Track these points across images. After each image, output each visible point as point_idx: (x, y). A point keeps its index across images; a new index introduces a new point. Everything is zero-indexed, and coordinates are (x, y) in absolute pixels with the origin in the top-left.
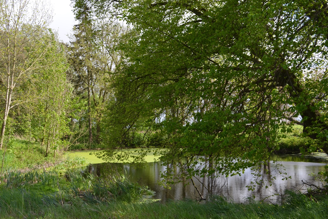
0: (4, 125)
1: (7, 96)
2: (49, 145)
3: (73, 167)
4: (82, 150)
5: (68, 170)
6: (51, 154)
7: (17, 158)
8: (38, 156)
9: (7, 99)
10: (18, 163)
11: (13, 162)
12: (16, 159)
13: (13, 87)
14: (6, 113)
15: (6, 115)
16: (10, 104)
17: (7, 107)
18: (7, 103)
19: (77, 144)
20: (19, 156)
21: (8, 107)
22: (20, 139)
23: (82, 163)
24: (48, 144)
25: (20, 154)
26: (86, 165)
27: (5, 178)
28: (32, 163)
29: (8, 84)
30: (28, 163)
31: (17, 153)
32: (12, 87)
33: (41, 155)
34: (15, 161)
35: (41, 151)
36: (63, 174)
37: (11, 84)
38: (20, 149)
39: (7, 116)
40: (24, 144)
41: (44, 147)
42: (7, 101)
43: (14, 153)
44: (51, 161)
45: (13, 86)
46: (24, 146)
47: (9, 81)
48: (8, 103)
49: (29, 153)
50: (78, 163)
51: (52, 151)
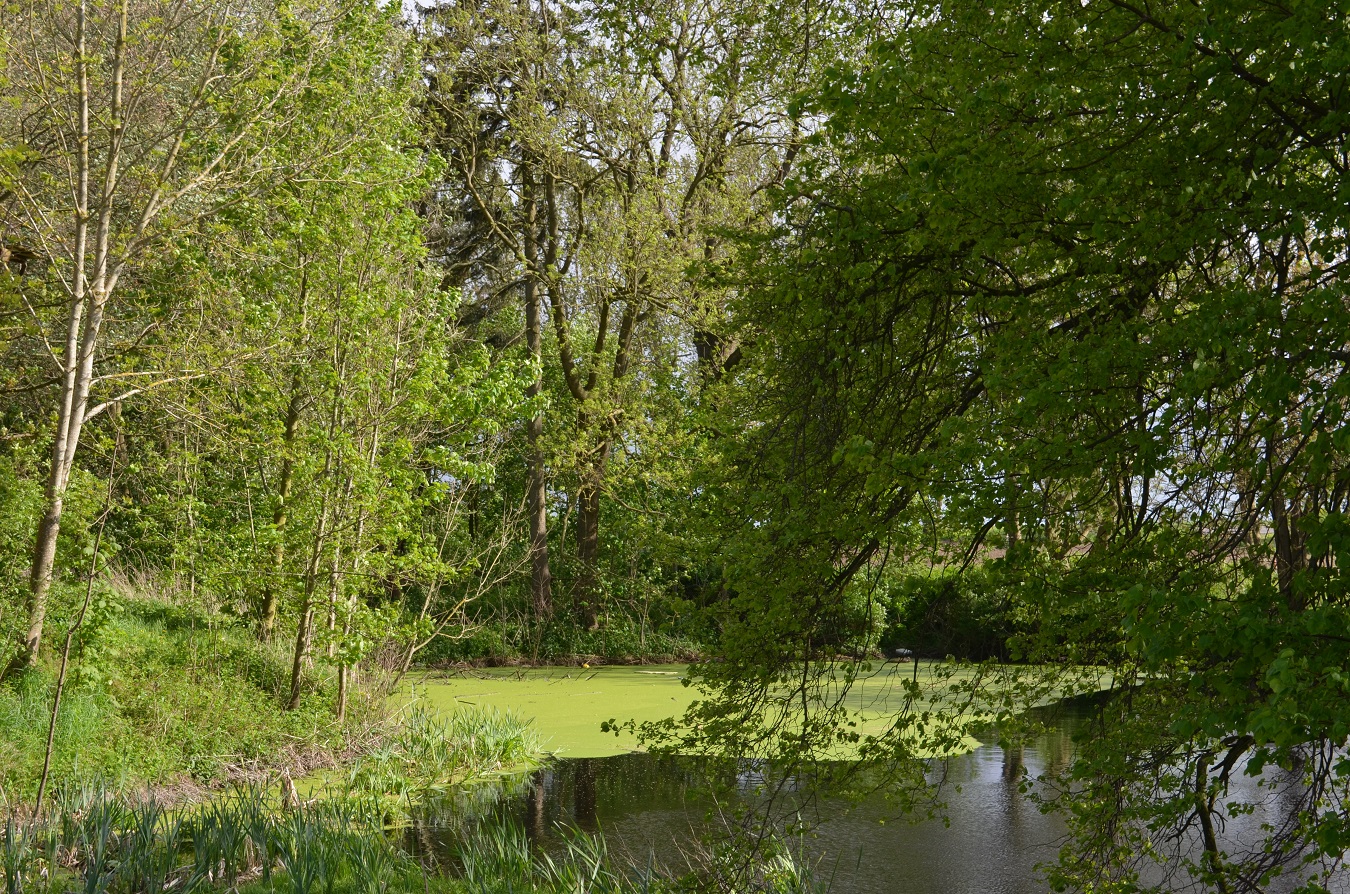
0: (52, 522)
1: (74, 344)
2: (308, 639)
3: (457, 779)
4: (491, 664)
5: (426, 794)
6: (320, 693)
7: (125, 715)
8: (244, 706)
9: (73, 364)
10: (130, 747)
11: (101, 742)
12: (121, 724)
13: (104, 290)
14: (63, 445)
15: (62, 457)
16: (85, 393)
17: (68, 412)
18: (71, 385)
19: (468, 631)
20: (133, 706)
21: (74, 410)
22: (130, 593)
23: (504, 756)
24: (301, 635)
25: (144, 695)
26: (528, 767)
27: (68, 841)
28: (209, 745)
29: (76, 270)
30: (188, 750)
31: (126, 685)
32: (102, 290)
33: (265, 702)
34: (116, 738)
35: (262, 677)
36: (401, 823)
37: (92, 277)
38: (141, 661)
39: (69, 465)
40: (159, 624)
41: (280, 653)
42: (73, 375)
43: (107, 689)
44: (319, 738)
45: (106, 285)
46: (157, 637)
47: (82, 255)
48: (78, 387)
49: (194, 687)
50: (484, 753)
51: (326, 675)
